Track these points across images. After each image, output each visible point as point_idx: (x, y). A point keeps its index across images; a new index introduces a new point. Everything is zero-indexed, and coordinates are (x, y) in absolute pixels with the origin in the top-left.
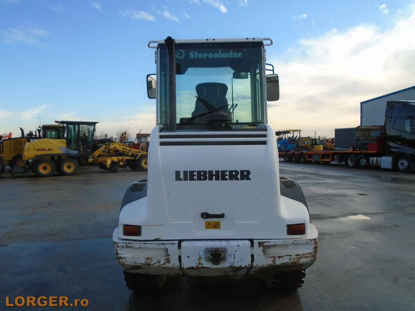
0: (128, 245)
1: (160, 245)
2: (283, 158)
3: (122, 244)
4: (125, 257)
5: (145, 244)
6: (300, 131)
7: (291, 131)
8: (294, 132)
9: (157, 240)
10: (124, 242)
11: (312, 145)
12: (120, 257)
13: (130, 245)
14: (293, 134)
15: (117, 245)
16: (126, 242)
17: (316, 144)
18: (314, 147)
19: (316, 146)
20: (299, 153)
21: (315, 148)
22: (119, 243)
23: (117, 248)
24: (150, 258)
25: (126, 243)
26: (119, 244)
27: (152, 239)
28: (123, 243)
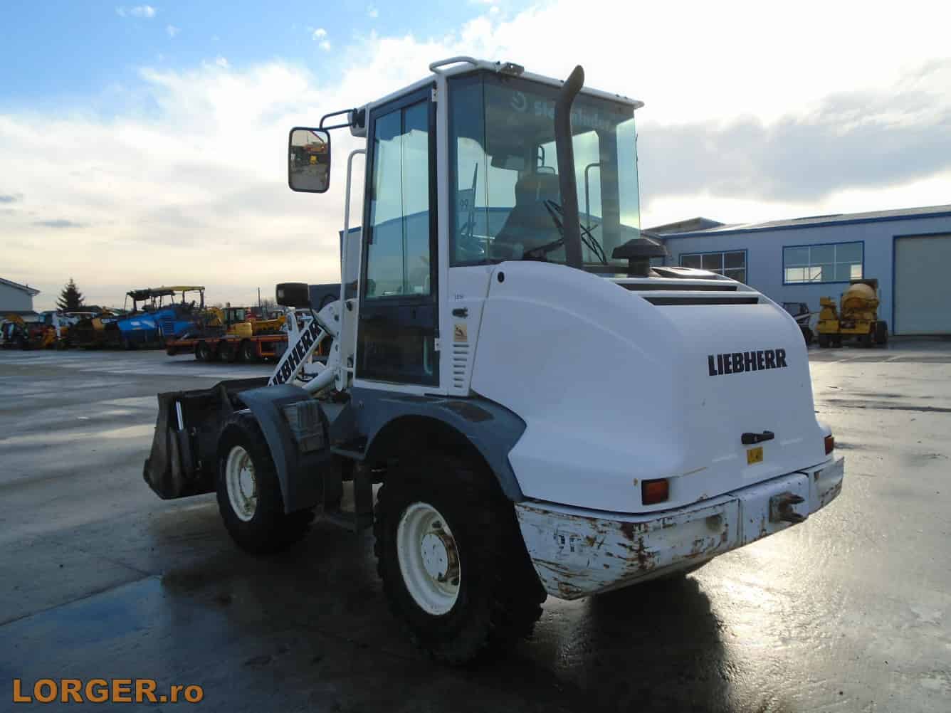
0: (667, 522)
1: (718, 507)
2: (192, 353)
3: (655, 524)
4: (658, 552)
5: (695, 511)
6: (201, 289)
7: (179, 288)
8: (186, 292)
9: (701, 501)
10: (658, 517)
11: (228, 322)
12: (649, 553)
13: (671, 522)
14: (184, 296)
15: (646, 526)
16: (664, 516)
17: (237, 320)
18: (232, 326)
19: (238, 326)
20: (216, 340)
21: (234, 328)
22: (649, 522)
23: (645, 536)
24: (700, 541)
25: (664, 519)
26: (648, 524)
27: (694, 501)
28: (658, 520)
